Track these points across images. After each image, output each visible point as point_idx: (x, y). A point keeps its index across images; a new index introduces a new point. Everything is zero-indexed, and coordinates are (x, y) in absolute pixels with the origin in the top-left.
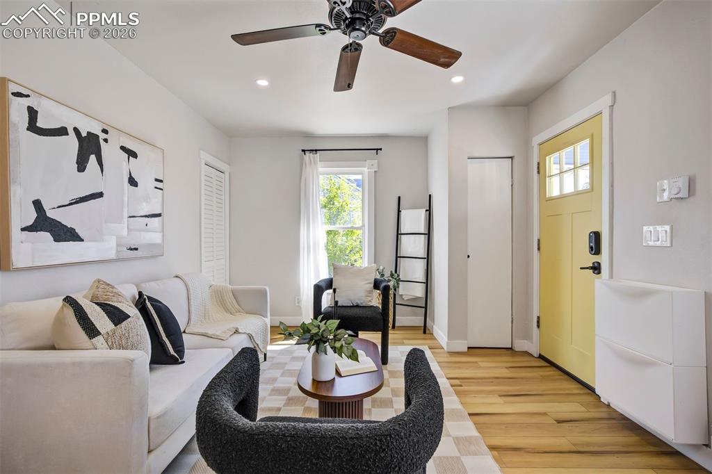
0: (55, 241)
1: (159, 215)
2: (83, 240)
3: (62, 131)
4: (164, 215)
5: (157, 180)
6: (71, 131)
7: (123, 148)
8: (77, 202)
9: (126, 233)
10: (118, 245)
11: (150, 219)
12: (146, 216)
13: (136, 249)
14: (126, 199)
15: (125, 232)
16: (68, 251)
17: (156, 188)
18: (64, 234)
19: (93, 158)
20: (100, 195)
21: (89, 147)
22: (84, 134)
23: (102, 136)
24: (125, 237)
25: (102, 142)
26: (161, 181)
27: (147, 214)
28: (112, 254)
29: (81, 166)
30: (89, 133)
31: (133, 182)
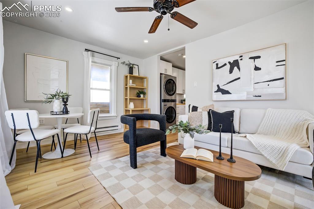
0: (222, 94)
2: (231, 94)
3: (225, 64)
4: (288, 78)
5: (278, 62)
6: (228, 64)
7: (251, 58)
8: (229, 83)
10: (248, 95)
11: (271, 82)
12: (268, 81)
13: (260, 96)
14: (253, 77)
15: (252, 90)
16: (226, 97)
17: (277, 66)
18: (225, 92)
19: (236, 68)
20: (239, 78)
21: (234, 65)
22: (232, 62)
23: (239, 59)
24: (252, 92)
26: (284, 61)
28: (245, 98)
29: (231, 72)
31: (257, 69)
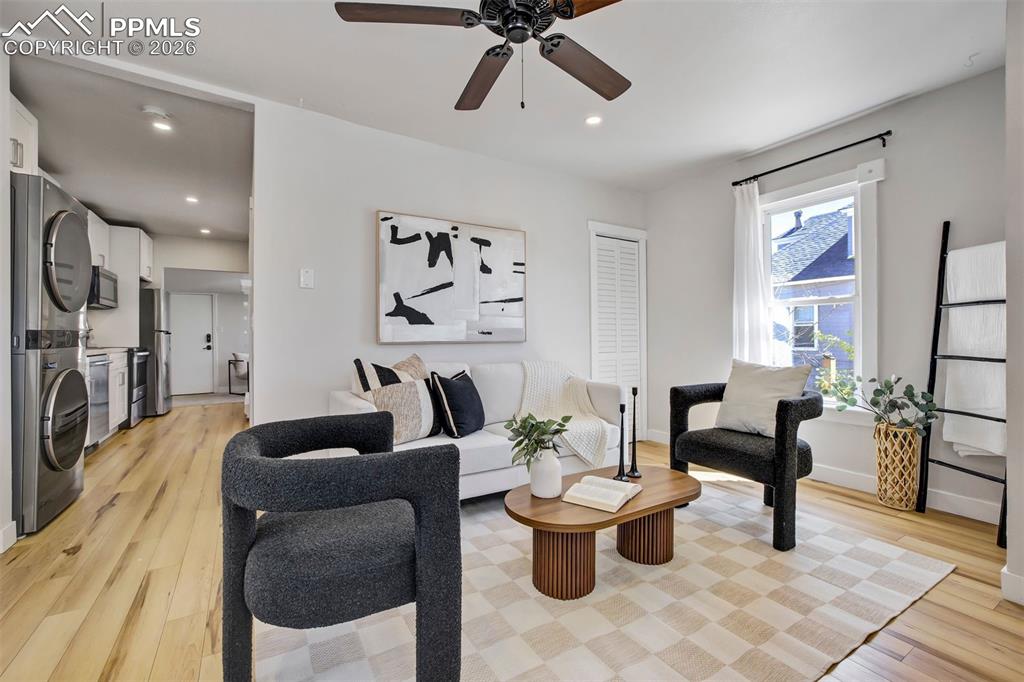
0: (410, 323)
1: (521, 299)
2: (433, 324)
3: (417, 237)
4: (528, 299)
5: (515, 264)
6: (424, 237)
7: (473, 240)
8: (428, 292)
9: (478, 319)
10: (468, 328)
11: (507, 304)
12: (502, 301)
13: (490, 333)
14: (477, 287)
15: (476, 317)
16: (420, 332)
17: (515, 272)
18: (417, 318)
19: (443, 254)
20: (450, 284)
21: (440, 245)
22: (435, 235)
23: (452, 233)
24: (476, 322)
25: (451, 238)
26: (523, 264)
27: (504, 299)
28: (462, 337)
29: (432, 262)
30: (439, 234)
31: (485, 269)
